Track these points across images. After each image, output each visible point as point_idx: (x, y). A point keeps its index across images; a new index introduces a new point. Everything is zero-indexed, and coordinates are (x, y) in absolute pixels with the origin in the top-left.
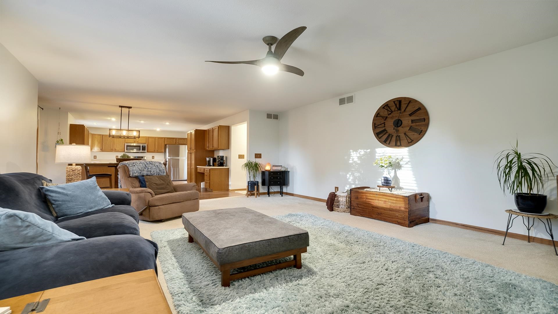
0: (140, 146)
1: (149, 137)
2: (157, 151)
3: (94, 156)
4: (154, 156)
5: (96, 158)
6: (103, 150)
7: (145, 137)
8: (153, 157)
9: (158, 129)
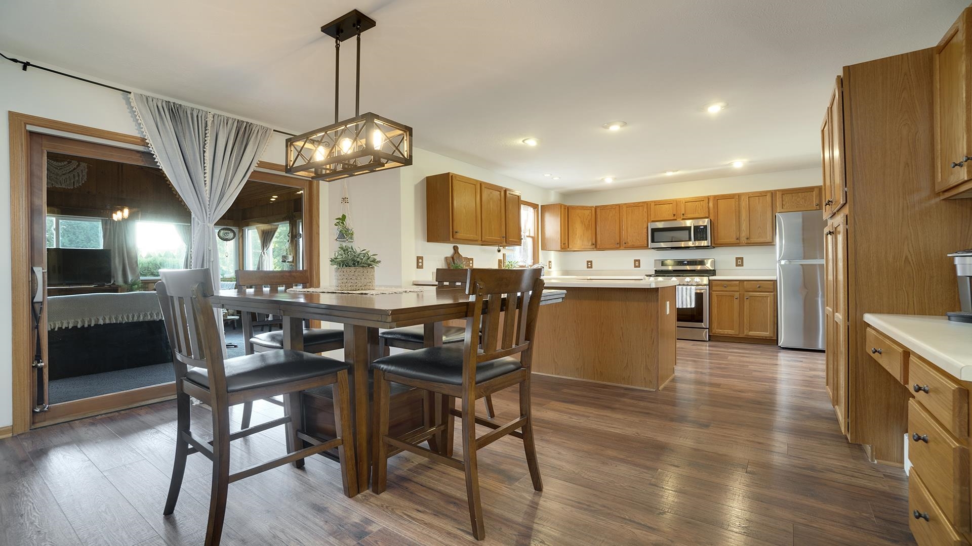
0: (689, 228)
1: (717, 198)
2: (746, 241)
3: (588, 262)
4: (742, 259)
5: (591, 267)
6: (598, 247)
7: (705, 197)
8: (740, 262)
9: (738, 164)
